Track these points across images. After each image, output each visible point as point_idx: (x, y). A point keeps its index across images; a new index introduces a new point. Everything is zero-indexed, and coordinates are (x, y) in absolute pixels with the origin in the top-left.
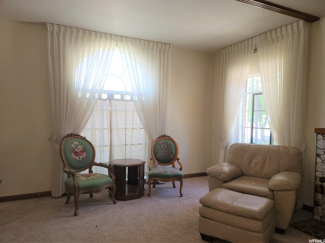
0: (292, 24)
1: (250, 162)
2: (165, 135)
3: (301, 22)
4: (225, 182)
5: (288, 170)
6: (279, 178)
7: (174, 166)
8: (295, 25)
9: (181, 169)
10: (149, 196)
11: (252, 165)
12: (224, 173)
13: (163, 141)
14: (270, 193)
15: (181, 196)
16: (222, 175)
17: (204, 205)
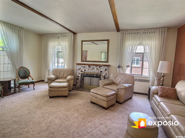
0: (70, 33)
1: (60, 74)
2: (22, 67)
3: (72, 33)
4: (53, 81)
5: (70, 75)
6: (69, 77)
7: (28, 79)
8: (70, 34)
9: (33, 80)
10: (19, 92)
11: (61, 75)
12: (53, 78)
13: (22, 69)
14: (67, 81)
15: (34, 89)
16: (53, 79)
17: (50, 88)
